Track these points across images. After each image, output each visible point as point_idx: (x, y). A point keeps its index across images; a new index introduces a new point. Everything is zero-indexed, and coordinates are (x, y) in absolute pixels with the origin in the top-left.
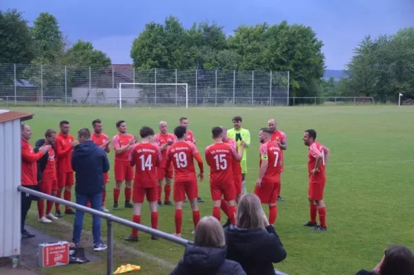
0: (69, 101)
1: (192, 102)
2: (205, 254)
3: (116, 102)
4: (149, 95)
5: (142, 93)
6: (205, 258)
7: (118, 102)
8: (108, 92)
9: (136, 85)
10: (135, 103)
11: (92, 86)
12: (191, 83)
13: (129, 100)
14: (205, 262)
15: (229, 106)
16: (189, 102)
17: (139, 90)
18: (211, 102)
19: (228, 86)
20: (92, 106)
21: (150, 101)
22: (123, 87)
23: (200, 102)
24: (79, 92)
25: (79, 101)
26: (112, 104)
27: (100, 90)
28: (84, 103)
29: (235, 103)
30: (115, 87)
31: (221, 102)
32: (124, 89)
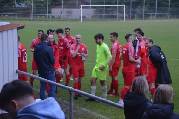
0: (49, 17)
1: (128, 17)
2: (160, 109)
3: (79, 18)
4: (100, 13)
5: (96, 12)
6: (160, 111)
7: (80, 17)
8: (74, 11)
9: (91, 6)
10: (91, 18)
11: (64, 7)
12: (127, 4)
13: (87, 16)
14: (161, 113)
15: (153, 19)
16: (126, 17)
17: (94, 10)
18: (141, 17)
19: (152, 6)
20: (64, 20)
21: (101, 17)
22: (83, 7)
23: (133, 17)
24: (56, 11)
25: (56, 17)
26: (77, 19)
27: (69, 10)
28: (59, 19)
29: (157, 17)
30: (78, 8)
31: (147, 17)
32: (83, 9)
